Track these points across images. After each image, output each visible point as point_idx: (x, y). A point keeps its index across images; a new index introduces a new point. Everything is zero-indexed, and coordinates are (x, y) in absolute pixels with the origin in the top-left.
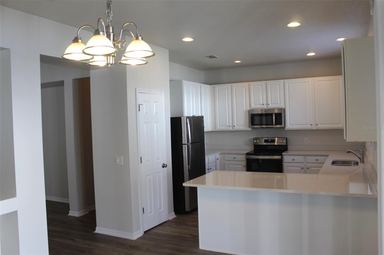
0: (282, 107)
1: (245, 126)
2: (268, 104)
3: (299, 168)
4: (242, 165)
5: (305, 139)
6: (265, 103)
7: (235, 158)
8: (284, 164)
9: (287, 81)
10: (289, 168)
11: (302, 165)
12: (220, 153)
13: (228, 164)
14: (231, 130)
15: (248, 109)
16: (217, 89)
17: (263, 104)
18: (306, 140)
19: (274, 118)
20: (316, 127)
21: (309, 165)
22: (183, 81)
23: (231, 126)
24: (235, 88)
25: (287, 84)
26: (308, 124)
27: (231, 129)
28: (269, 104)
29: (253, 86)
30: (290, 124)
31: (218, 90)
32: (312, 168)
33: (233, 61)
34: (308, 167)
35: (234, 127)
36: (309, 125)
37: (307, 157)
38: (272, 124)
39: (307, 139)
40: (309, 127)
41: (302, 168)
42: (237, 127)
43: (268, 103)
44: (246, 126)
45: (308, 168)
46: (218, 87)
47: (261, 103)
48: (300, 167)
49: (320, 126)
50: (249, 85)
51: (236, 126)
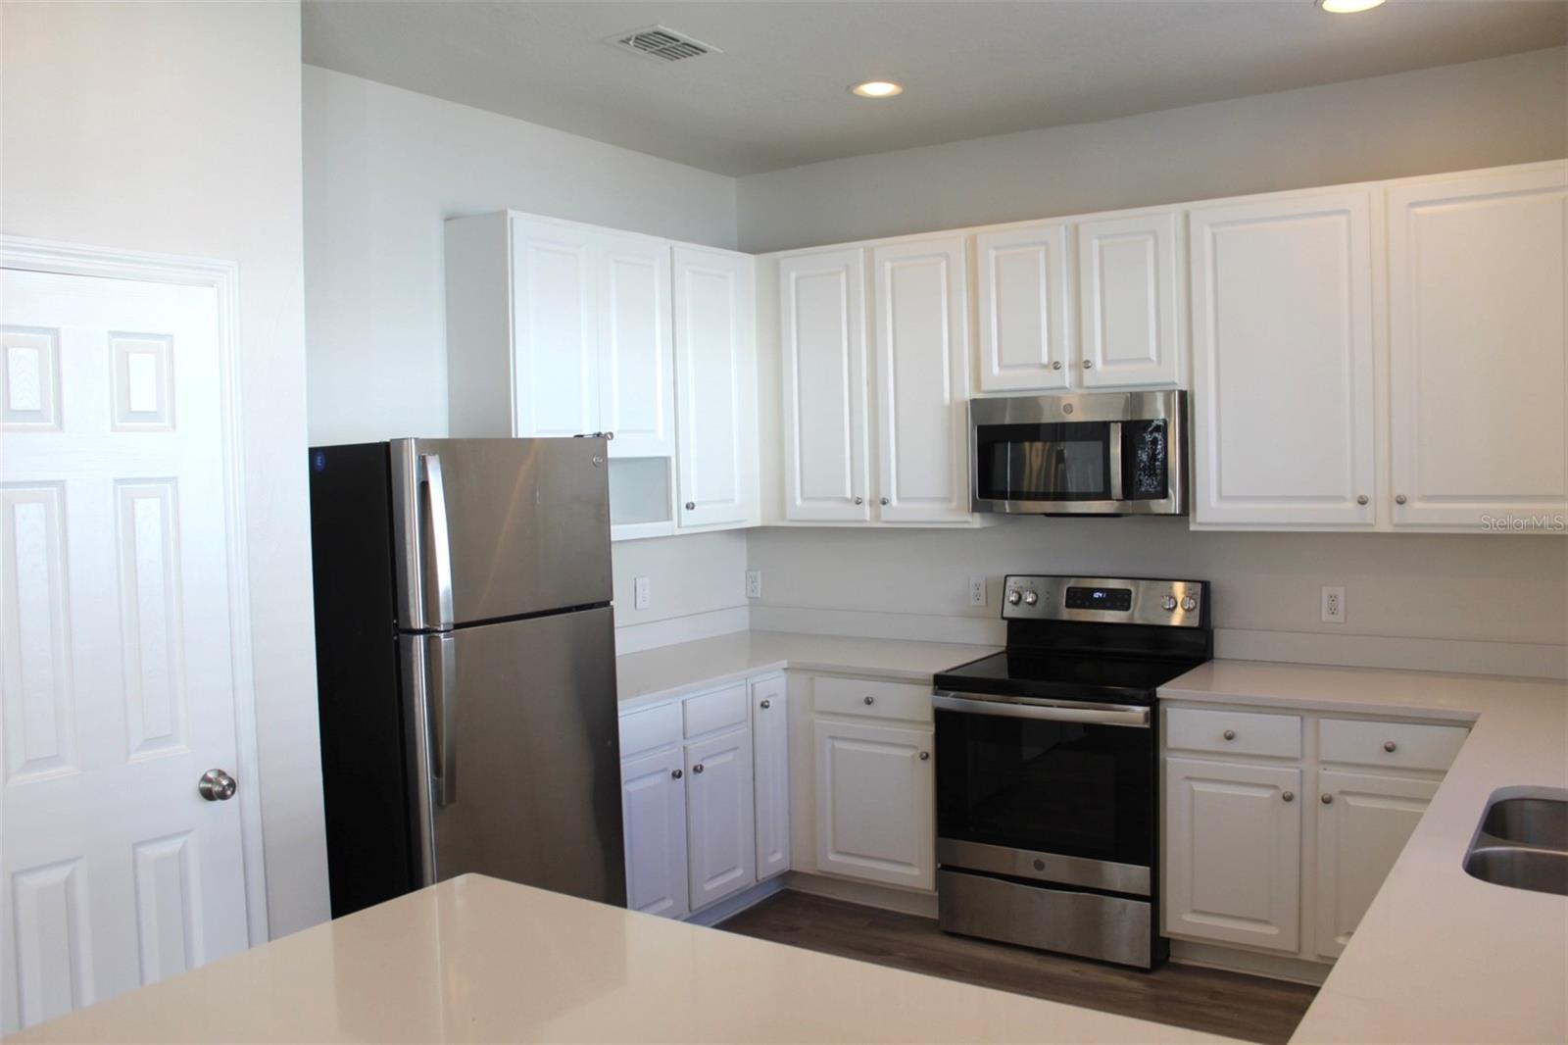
0: (1174, 384)
1: (947, 500)
2: (1087, 365)
3: (1266, 794)
4: (915, 747)
5: (1326, 591)
6: (1066, 360)
7: (869, 702)
8: (1165, 760)
9: (1203, 210)
10: (1199, 787)
11: (1286, 776)
12: (784, 664)
13: (833, 738)
14: (865, 521)
15: (968, 394)
16: (793, 275)
17: (1056, 366)
18: (1333, 598)
19: (1116, 451)
20: (1396, 520)
21: (1333, 780)
22: (511, 213)
23: (867, 496)
24: (888, 265)
25: (1208, 232)
26: (1341, 498)
27: (866, 515)
28: (1087, 362)
29: (992, 254)
30: (1221, 497)
31: (797, 280)
32: (1353, 801)
33: (849, 89)
34: (1326, 789)
35: (883, 507)
36: (1351, 505)
37: (1326, 724)
38: (1105, 494)
39: (1340, 591)
40: (1342, 515)
41: (1288, 798)
42: (902, 511)
43: (1085, 359)
44: (954, 505)
45: (1327, 801)
46: (796, 264)
47: (1045, 360)
48: (1275, 787)
49: (1423, 515)
50: (973, 243)
51: (894, 502)
